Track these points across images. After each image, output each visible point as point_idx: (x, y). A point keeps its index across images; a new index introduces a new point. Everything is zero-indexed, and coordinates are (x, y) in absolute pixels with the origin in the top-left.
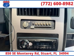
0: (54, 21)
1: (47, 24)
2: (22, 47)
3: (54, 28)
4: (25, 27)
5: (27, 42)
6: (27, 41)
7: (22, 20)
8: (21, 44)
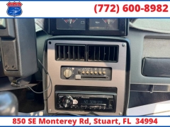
0: (111, 69)
1: (100, 73)
2: (62, 105)
3: (111, 79)
4: (67, 77)
5: (69, 99)
6: (70, 97)
7: (62, 66)
8: (61, 102)
